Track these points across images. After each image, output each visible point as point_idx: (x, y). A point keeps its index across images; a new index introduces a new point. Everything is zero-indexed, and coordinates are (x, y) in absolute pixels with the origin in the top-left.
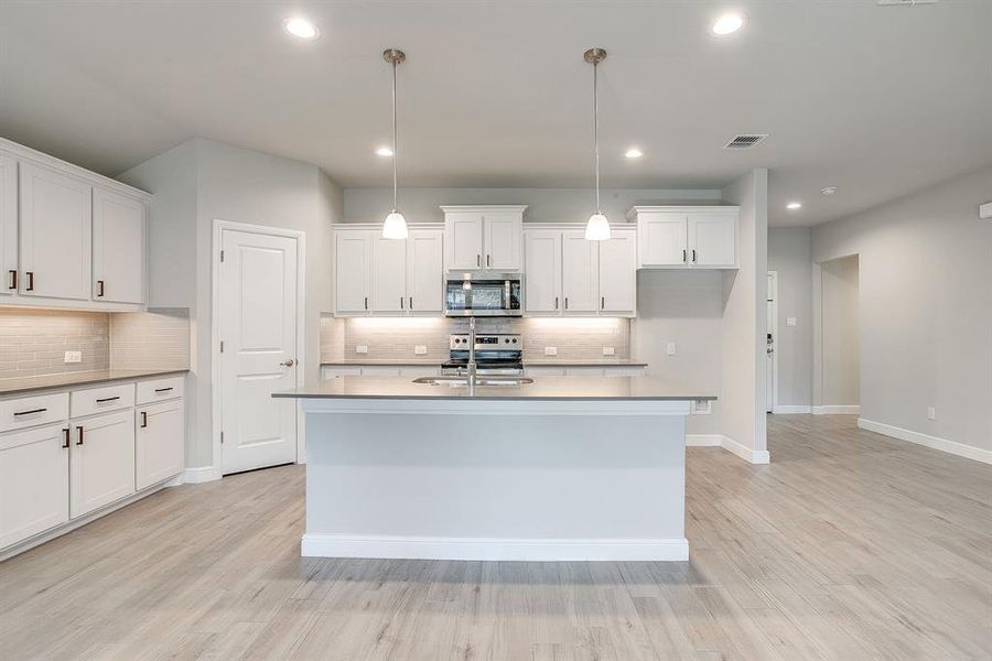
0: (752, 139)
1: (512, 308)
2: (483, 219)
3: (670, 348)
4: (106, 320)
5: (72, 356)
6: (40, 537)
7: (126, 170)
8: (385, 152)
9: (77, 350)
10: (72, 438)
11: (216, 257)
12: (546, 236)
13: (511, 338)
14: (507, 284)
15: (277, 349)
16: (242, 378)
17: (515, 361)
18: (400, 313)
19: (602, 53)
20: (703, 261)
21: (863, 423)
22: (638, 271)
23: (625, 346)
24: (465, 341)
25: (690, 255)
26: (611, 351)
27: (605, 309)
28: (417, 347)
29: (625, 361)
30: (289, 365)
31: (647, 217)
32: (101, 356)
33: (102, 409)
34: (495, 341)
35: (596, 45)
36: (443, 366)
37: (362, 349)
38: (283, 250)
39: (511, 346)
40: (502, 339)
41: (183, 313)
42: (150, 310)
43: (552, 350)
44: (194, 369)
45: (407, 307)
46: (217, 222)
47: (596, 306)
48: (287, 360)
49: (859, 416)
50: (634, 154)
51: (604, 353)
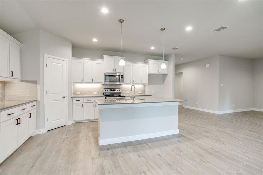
0: (176, 48)
2: (114, 59)
8: (95, 40)
10: (18, 122)
14: (120, 76)
15: (61, 93)
16: (52, 102)
17: (118, 95)
18: (92, 83)
19: (165, 29)
21: (184, 106)
22: (148, 74)
23: (144, 91)
24: (107, 90)
25: (159, 71)
26: (140, 92)
27: (142, 83)
28: (94, 92)
29: (144, 95)
30: (64, 97)
31: (150, 62)
34: (115, 90)
35: (163, 27)
37: (78, 93)
38: (62, 64)
39: (118, 92)
41: (35, 82)
42: (22, 81)
44: (39, 99)
45: (94, 81)
46: (45, 55)
47: (139, 82)
49: (183, 105)
50: (153, 48)
51: (140, 93)
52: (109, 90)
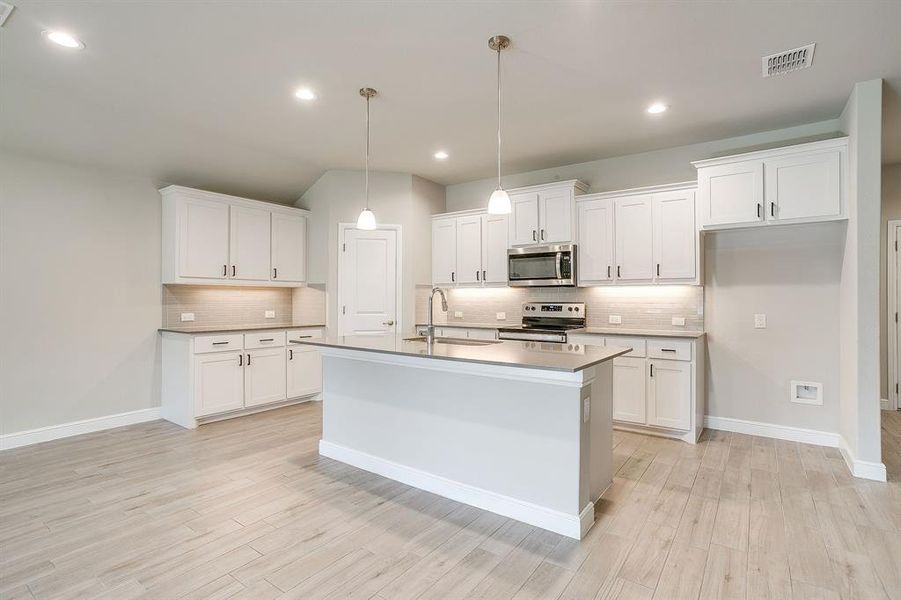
1: (563, 277)
2: (537, 197)
3: (759, 320)
4: (290, 292)
5: (270, 314)
6: (229, 414)
7: (297, 199)
9: (272, 309)
10: (245, 361)
11: (341, 247)
12: (597, 205)
13: (574, 306)
14: (559, 256)
15: (382, 313)
18: (479, 285)
19: (504, 39)
20: (785, 214)
22: (701, 233)
23: (699, 317)
24: (533, 308)
26: (678, 321)
27: (661, 276)
28: (498, 314)
30: (390, 325)
32: (288, 314)
33: (262, 346)
34: (559, 309)
35: (495, 34)
36: (501, 330)
37: (459, 314)
38: (386, 240)
39: (573, 315)
40: (565, 307)
41: (322, 287)
42: (310, 286)
43: (616, 319)
44: (327, 325)
46: (340, 224)
47: (650, 272)
48: (390, 320)
51: (674, 323)
52: (538, 307)
